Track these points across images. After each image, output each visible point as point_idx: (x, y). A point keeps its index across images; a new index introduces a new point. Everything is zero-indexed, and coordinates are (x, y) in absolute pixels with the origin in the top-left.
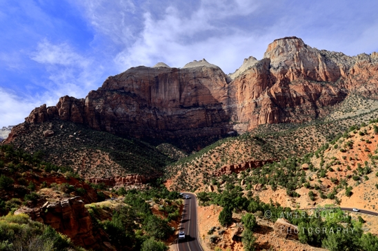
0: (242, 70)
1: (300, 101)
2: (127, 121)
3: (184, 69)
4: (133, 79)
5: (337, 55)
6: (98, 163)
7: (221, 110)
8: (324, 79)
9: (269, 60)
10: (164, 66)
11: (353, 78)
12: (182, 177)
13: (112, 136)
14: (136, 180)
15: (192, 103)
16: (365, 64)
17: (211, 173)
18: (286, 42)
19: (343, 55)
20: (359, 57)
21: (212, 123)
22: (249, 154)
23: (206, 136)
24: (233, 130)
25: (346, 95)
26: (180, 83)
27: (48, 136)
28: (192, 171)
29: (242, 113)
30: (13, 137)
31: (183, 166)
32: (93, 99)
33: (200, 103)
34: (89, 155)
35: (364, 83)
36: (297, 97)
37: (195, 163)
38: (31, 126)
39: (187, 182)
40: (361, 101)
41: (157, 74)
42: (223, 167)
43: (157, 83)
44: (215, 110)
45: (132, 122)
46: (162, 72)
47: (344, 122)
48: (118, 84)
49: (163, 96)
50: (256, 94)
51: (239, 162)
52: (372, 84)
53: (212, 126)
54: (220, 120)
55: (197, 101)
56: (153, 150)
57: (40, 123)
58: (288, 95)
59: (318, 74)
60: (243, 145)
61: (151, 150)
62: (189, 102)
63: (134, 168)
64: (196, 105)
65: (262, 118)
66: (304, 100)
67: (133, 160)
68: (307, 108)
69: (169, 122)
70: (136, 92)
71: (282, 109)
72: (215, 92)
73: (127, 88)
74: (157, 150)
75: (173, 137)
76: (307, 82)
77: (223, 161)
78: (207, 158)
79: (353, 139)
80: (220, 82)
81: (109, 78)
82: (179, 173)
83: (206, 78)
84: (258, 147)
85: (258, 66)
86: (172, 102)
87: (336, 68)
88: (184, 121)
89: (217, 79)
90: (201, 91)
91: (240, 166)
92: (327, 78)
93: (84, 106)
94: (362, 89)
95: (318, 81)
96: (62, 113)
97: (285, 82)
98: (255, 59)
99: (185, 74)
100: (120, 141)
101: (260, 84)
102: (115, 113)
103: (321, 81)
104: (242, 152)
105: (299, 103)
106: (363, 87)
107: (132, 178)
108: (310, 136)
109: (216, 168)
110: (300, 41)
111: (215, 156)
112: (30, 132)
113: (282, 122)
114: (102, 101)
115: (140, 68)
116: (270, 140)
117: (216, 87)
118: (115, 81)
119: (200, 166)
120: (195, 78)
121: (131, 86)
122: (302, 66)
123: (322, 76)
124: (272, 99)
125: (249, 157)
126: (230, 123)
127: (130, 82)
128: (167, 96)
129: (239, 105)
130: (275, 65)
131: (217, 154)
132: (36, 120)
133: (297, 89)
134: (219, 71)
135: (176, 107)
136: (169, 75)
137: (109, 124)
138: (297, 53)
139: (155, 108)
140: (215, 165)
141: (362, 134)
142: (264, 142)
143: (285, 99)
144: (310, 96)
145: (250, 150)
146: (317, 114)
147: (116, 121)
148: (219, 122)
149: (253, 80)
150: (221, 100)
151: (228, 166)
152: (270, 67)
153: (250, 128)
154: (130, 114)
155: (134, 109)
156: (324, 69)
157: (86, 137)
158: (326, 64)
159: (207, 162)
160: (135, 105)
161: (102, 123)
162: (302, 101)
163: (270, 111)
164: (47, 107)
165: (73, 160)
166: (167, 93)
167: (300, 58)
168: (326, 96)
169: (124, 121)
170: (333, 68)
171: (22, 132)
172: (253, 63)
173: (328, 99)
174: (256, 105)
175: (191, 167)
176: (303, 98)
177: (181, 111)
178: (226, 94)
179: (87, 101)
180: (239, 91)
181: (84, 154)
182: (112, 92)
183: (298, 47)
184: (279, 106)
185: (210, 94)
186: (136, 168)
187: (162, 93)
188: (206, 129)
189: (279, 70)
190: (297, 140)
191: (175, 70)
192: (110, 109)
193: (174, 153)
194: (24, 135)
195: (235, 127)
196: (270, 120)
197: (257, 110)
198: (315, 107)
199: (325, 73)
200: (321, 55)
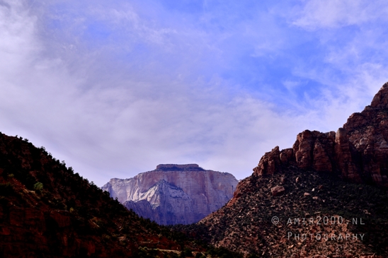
27: (277, 194)
30: (237, 197)
38: (259, 180)
57: (269, 176)
96: (300, 159)
112: (256, 190)
132: (264, 172)
157: (329, 195)
164: (280, 150)
165: (300, 230)
171: (247, 190)
194: (249, 194)
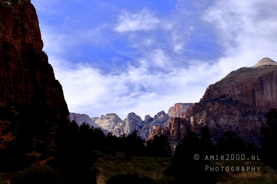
4: (234, 84)
10: (268, 64)
32: (197, 112)
41: (261, 74)
43: (262, 84)
45: (235, 133)
46: (267, 71)
48: (219, 92)
49: (269, 98)
70: (238, 98)
73: (228, 95)
81: (210, 86)
93: (190, 125)
102: (217, 125)
114: (204, 114)
118: (216, 89)
121: (232, 93)
127: (230, 88)
128: (274, 97)
136: (275, 73)
139: (261, 112)
154: (233, 125)
155: (237, 119)
160: (238, 114)
166: (274, 93)
179: (192, 120)
182: (213, 102)
187: (268, 95)
192: (213, 121)
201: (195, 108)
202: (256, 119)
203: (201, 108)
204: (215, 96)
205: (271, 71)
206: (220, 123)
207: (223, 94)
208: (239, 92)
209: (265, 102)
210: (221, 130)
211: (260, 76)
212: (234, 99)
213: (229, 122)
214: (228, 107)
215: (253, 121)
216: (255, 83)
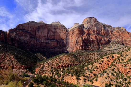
0: (73, 28)
1: (93, 42)
2: (24, 43)
3: (50, 25)
4: (29, 26)
5: (109, 26)
6: (8, 59)
7: (63, 42)
8: (103, 35)
9: (83, 25)
10: (42, 22)
11: (113, 35)
12: (42, 68)
13: (17, 48)
14: (23, 68)
15: (52, 38)
16: (118, 31)
17: (54, 67)
18: (90, 19)
19: (111, 26)
20: (116, 28)
21: (59, 47)
22: (69, 61)
23: (56, 52)
24: (67, 51)
25: (111, 41)
26: (48, 30)
28: (47, 65)
29: (71, 44)
31: (43, 63)
32: (11, 32)
33: (55, 39)
34: (5, 55)
35: (117, 38)
36: (92, 40)
37: (49, 62)
39: (44, 70)
40: (116, 44)
41: (39, 25)
42: (59, 65)
43: (39, 29)
44: (61, 42)
45: (26, 43)
46: (41, 25)
47: (108, 52)
48: (23, 27)
49: (40, 34)
50: (77, 38)
51: (65, 64)
52: (120, 39)
53: (59, 48)
54: (62, 46)
55: (54, 38)
56: (33, 55)
58: (89, 39)
59: (101, 33)
60: (68, 57)
61: (32, 56)
62: (51, 38)
63: (23, 62)
64: (53, 39)
65: (78, 47)
66: (95, 42)
67: (24, 59)
68: (96, 45)
69: (42, 45)
70: (30, 31)
71: (86, 44)
72: (61, 35)
73: (26, 29)
74: (35, 55)
75: (43, 51)
76: (97, 35)
77: (59, 63)
78: (53, 61)
79: (104, 59)
80: (64, 31)
81: (19, 24)
82: (42, 66)
83: (59, 29)
84: (74, 58)
85: (79, 27)
86: (44, 37)
87: (108, 31)
88: (48, 45)
89: (63, 30)
90: (56, 34)
91: (65, 65)
92: (104, 34)
93: (7, 35)
94: (117, 40)
95: (101, 35)
97: (89, 34)
98: (79, 24)
99: (51, 26)
100: (19, 51)
101: (79, 34)
102: (19, 39)
103: (102, 35)
104: (67, 60)
105: (93, 43)
106: (117, 39)
107: (21, 67)
108: (94, 56)
109: (56, 65)
110: (96, 19)
111: (56, 61)
113: (86, 50)
114: (15, 34)
115: (33, 22)
116: (79, 56)
117: (62, 33)
118: (22, 26)
119: (50, 64)
120: (54, 29)
121: (28, 29)
122: (95, 29)
123: (103, 33)
124: (83, 40)
125: (69, 62)
126: (66, 48)
127: (28, 27)
128: (42, 34)
129: (70, 41)
130: (86, 27)
131: (57, 60)
133: (93, 37)
134: (64, 27)
135: (45, 39)
136: (44, 26)
137: (16, 43)
138: (94, 23)
139: (37, 38)
140: (56, 64)
141: (107, 58)
142: (76, 57)
143: (88, 41)
144: (97, 41)
145: (70, 59)
146: (99, 48)
147: (20, 42)
148: (62, 47)
149: (76, 32)
150: (64, 38)
151: (61, 65)
152: (83, 28)
153: (73, 50)
154: (26, 40)
155: (28, 38)
156: (104, 31)
158: (105, 29)
159: (53, 63)
160: (29, 37)
161: (13, 42)
162: (94, 42)
163: (82, 45)
166: (42, 33)
167: (95, 26)
168: (103, 41)
169: (23, 43)
170: (107, 31)
172: (77, 26)
173: (104, 42)
174: (77, 42)
175: (47, 64)
176: (95, 41)
177: (47, 41)
178: (66, 36)
179: (8, 33)
180: (71, 35)
181: (3, 55)
182: (20, 30)
183: (95, 21)
184: (85, 43)
185: (59, 36)
186: (24, 62)
187: (40, 33)
188: (56, 49)
189: (87, 29)
190: (89, 57)
191: (47, 24)
192: (18, 37)
193: (42, 58)
195: (68, 49)
196: (81, 48)
197: (77, 44)
198: (99, 45)
199: (104, 32)
200: (103, 25)
201: (11, 30)
202: (35, 40)
203: (13, 31)
204: (21, 28)
205: (43, 25)
206: (21, 38)
207: (24, 28)
208: (31, 29)
209: (39, 35)
210: (21, 41)
211: (39, 26)
212: (28, 31)
213: (25, 39)
214: (25, 33)
215: (34, 41)
216: (37, 28)
